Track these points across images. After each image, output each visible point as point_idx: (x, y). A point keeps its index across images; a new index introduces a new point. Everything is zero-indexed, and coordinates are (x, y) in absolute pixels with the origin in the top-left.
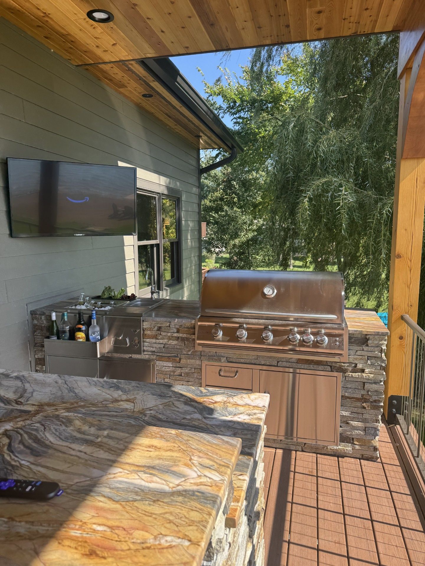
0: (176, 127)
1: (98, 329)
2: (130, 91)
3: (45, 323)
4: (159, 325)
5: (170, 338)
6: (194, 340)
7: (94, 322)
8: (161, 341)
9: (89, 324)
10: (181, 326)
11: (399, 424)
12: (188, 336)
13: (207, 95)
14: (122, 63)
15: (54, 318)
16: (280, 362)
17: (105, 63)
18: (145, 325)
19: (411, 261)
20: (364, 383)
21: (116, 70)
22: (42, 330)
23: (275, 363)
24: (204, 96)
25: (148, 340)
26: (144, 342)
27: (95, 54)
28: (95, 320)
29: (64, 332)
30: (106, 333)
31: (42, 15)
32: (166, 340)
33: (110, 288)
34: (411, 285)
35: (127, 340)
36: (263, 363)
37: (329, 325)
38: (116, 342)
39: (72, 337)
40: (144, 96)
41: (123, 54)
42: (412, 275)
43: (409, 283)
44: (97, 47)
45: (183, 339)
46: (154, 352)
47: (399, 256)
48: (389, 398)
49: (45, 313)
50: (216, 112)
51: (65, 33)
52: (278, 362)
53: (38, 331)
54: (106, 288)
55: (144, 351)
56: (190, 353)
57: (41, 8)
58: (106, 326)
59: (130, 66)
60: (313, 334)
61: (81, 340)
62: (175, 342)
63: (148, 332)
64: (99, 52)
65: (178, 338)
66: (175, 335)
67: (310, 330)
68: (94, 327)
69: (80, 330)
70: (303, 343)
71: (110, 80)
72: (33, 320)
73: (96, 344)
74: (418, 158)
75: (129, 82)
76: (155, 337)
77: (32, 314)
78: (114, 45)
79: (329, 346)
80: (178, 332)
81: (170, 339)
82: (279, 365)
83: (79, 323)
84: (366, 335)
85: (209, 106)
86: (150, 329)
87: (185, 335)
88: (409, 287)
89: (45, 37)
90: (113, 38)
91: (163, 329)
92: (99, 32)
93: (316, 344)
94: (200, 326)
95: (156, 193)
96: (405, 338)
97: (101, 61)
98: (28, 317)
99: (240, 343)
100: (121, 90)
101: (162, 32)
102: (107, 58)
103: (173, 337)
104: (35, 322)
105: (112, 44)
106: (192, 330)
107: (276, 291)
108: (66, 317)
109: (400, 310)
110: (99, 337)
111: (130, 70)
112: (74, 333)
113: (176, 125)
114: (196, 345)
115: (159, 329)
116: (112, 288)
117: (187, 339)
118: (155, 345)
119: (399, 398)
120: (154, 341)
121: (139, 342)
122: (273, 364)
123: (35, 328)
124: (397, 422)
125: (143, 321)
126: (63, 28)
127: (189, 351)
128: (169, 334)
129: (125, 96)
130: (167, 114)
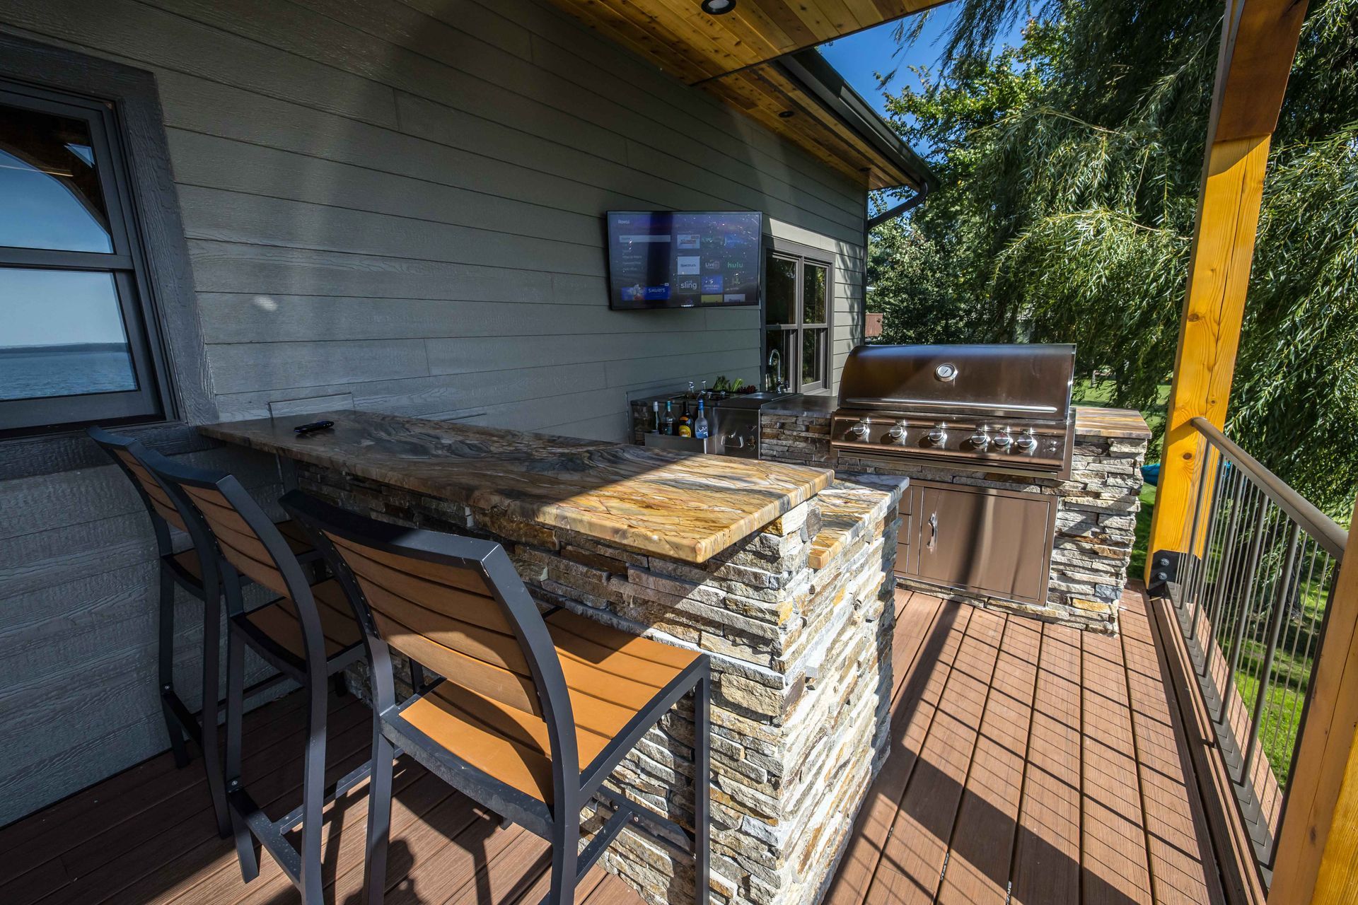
0: (830, 158)
1: (705, 423)
2: (762, 111)
3: (646, 416)
4: (783, 421)
5: (798, 438)
6: (829, 442)
7: (702, 413)
8: (784, 442)
9: (695, 417)
10: (812, 422)
11: (1171, 598)
12: (821, 436)
13: (889, 114)
14: (750, 71)
15: (656, 409)
16: (957, 478)
17: (727, 74)
18: (764, 420)
19: (1219, 324)
20: (1098, 515)
21: (743, 82)
22: (643, 425)
23: (949, 478)
24: (886, 116)
25: (767, 441)
26: (761, 443)
27: (714, 63)
28: (702, 412)
29: (666, 425)
30: (716, 430)
31: (648, 20)
32: (790, 442)
33: (724, 378)
34: (1216, 367)
35: (741, 438)
36: (929, 477)
37: (1041, 422)
38: (728, 441)
39: (676, 432)
40: (782, 115)
41: (749, 56)
42: (1219, 348)
43: (1212, 362)
44: (716, 51)
45: (814, 441)
46: (775, 456)
47: (1196, 317)
48: (1155, 554)
49: (647, 404)
50: (905, 139)
51: (675, 39)
52: (954, 477)
53: (640, 426)
54: (719, 378)
55: (762, 455)
56: (822, 460)
57: (645, 11)
58: (716, 421)
59: (760, 72)
60: (1014, 434)
61: (686, 436)
62: (801, 445)
63: (768, 431)
64: (719, 59)
65: (806, 439)
66: (803, 434)
67: (1009, 430)
68: (701, 420)
69: (684, 423)
70: (994, 447)
71: (736, 99)
72: (633, 412)
73: (702, 440)
74: (1250, 138)
75: (760, 97)
76: (777, 437)
77: (632, 405)
78: (738, 44)
79: (1039, 453)
80: (807, 430)
81: (797, 440)
82: (955, 482)
83: (684, 415)
84: (1108, 438)
85: (893, 130)
86: (771, 426)
87: (816, 436)
88: (1211, 369)
89: (653, 52)
90: (735, 34)
91: (787, 427)
92: (718, 29)
93: (1017, 450)
94: (838, 422)
95: (796, 256)
96: (1195, 458)
97: (721, 73)
98: (628, 408)
99: (894, 445)
100: (749, 111)
101: (803, 9)
102: (730, 65)
103: (800, 437)
104: (636, 415)
105: (735, 43)
106: (827, 428)
107: (956, 372)
108: (669, 407)
109: (1189, 410)
110: (706, 433)
111: (761, 78)
112: (678, 428)
113: (830, 155)
114: (831, 447)
115: (783, 426)
116: (727, 379)
117: (820, 440)
118: (777, 448)
119: (1174, 557)
120: (775, 441)
121: (756, 443)
122: (946, 480)
123: (636, 422)
124: (1167, 594)
125: (761, 415)
126: (673, 34)
127: (822, 457)
128: (795, 433)
129: (756, 120)
130: (815, 140)
